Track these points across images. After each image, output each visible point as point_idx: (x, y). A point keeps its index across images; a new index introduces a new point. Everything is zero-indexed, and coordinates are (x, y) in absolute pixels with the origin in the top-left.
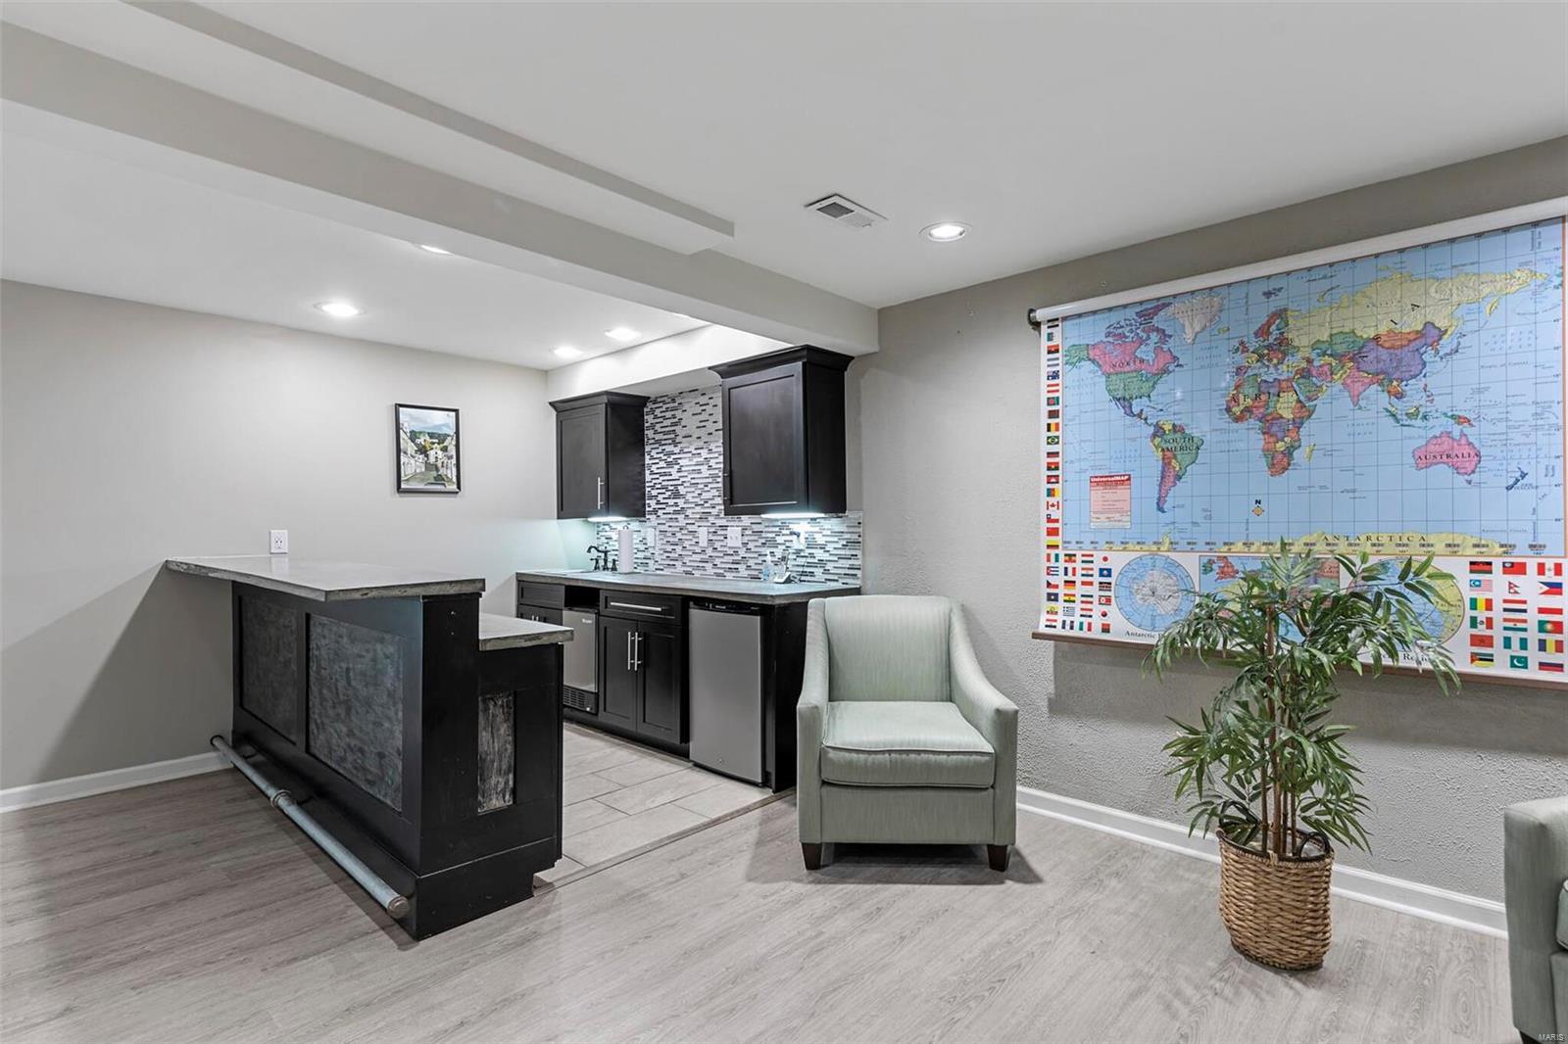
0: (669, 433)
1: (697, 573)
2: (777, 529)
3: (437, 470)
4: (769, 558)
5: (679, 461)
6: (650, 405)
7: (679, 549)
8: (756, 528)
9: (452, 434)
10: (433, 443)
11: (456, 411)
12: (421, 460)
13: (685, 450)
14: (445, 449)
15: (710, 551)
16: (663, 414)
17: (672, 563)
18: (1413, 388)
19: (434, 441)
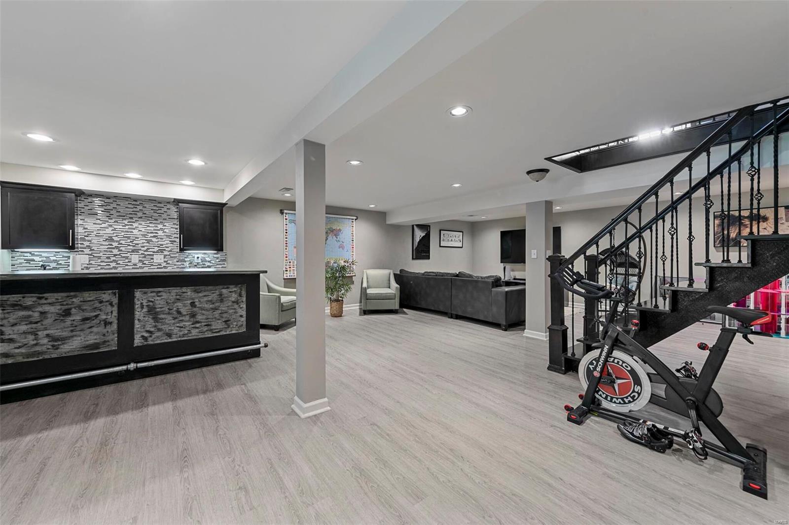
18: (338, 237)
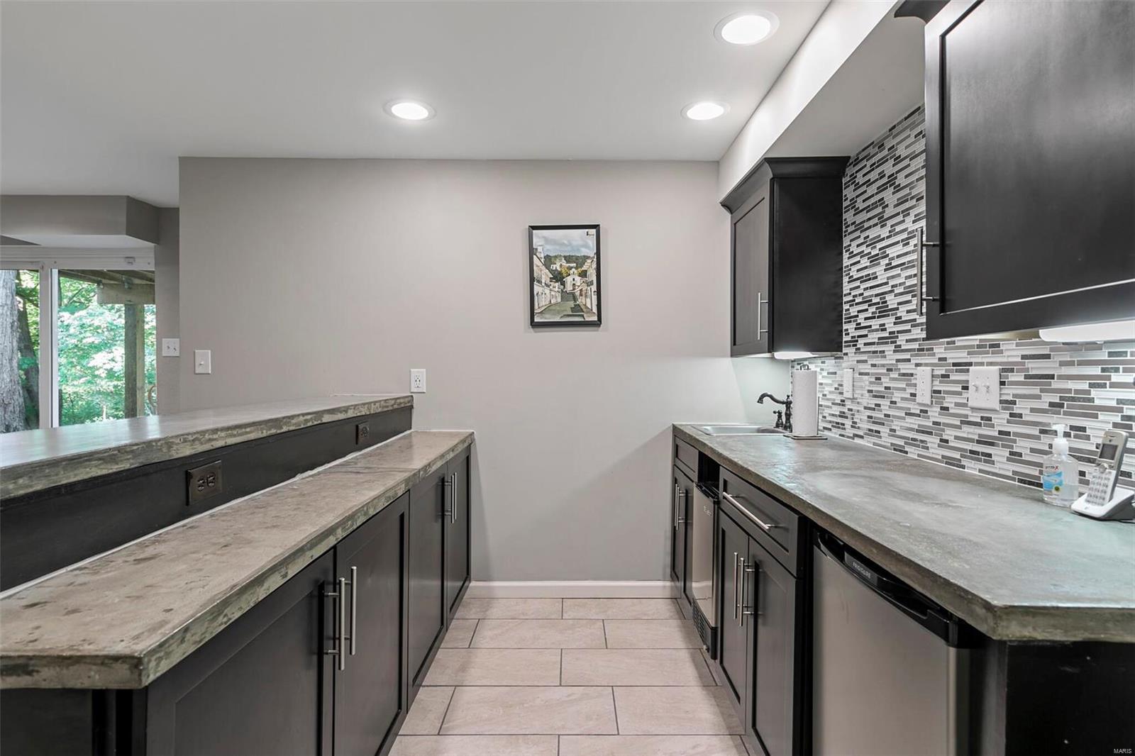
0: (875, 206)
1: (913, 452)
2: (1096, 371)
3: (575, 299)
4: (1061, 443)
5: (888, 251)
6: (850, 170)
7: (885, 403)
8: (1036, 367)
9: (592, 255)
10: (570, 268)
11: (596, 227)
12: (556, 289)
13: (898, 229)
14: (583, 274)
15: (934, 413)
16: (866, 178)
17: (875, 427)
19: (572, 265)
